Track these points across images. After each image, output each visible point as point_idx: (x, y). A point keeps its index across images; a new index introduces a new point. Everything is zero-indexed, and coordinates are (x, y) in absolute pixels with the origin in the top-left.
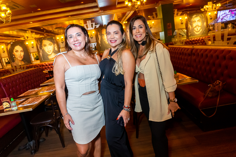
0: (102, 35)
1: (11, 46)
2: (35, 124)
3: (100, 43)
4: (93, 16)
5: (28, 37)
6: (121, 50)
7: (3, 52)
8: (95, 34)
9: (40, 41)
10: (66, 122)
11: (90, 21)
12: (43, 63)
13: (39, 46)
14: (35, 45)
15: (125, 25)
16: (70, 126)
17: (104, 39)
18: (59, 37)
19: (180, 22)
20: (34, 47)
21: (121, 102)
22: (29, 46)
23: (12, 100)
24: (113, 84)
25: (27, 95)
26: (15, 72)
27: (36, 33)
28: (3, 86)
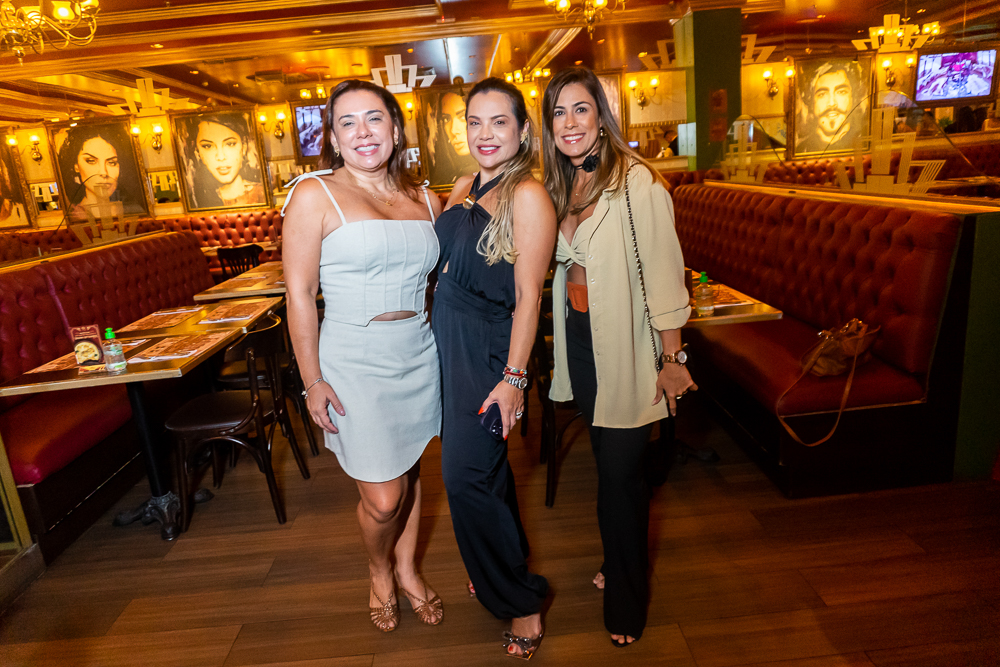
0: (441, 117)
1: (69, 136)
2: (183, 429)
3: (432, 149)
4: (409, 37)
5: (139, 107)
6: (513, 182)
7: (37, 160)
8: (413, 113)
9: (187, 124)
10: (315, 406)
11: (398, 58)
12: (197, 217)
13: (182, 145)
14: (167, 141)
15: (539, 83)
16: (331, 421)
17: (450, 136)
18: (267, 115)
19: (764, 87)
20: (161, 147)
21: (500, 356)
22: (141, 142)
23: (110, 334)
24: (476, 294)
25: (149, 327)
26: (96, 241)
27: (176, 92)
28: (57, 290)
